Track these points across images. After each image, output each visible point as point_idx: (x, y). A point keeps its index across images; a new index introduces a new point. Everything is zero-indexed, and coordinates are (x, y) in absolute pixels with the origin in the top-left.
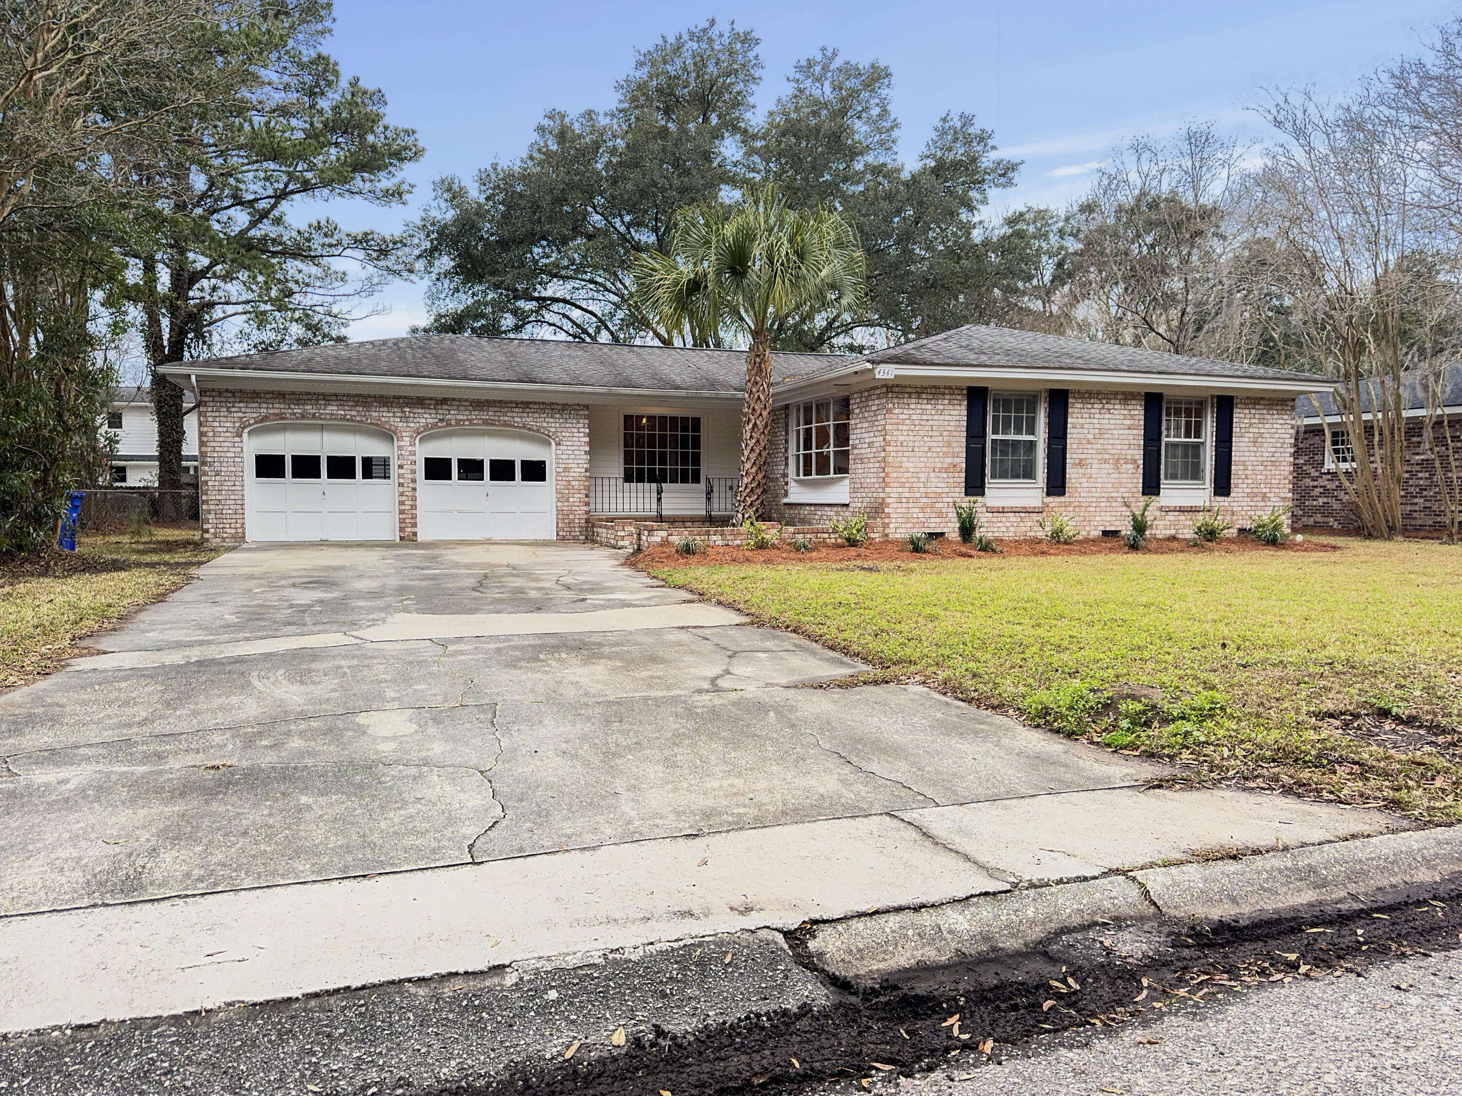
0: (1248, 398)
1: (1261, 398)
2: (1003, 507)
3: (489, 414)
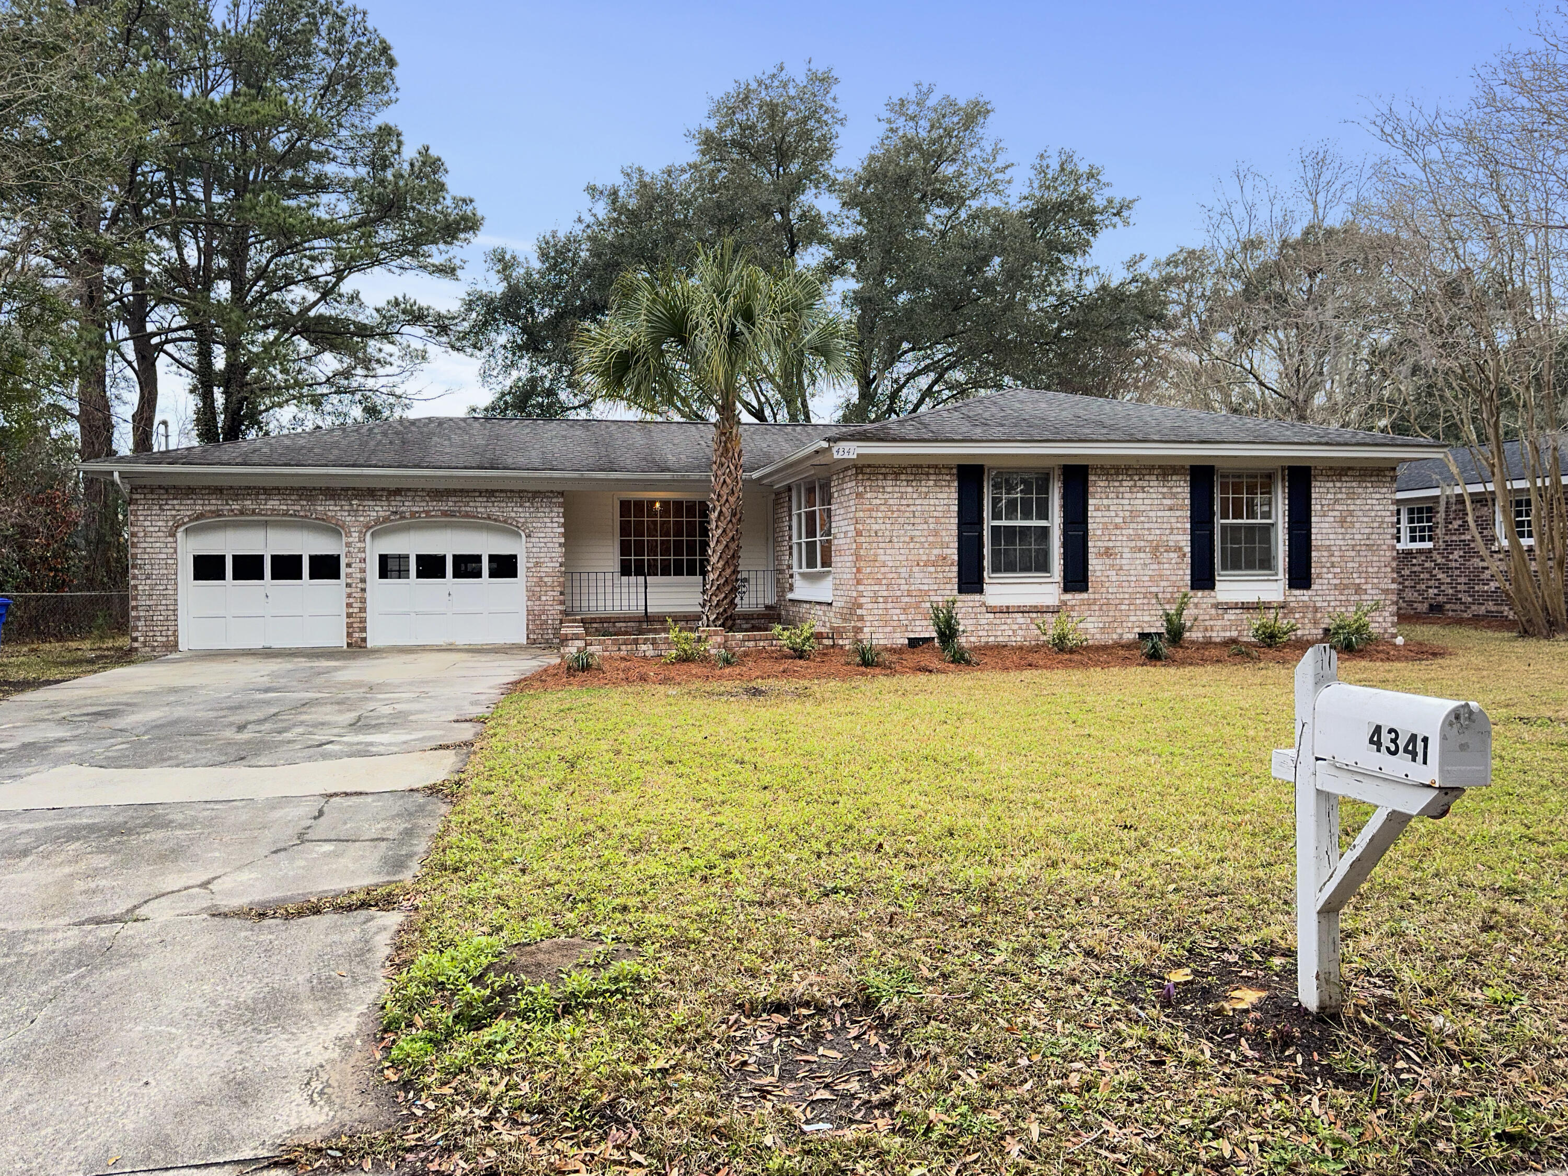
0: (1331, 468)
1: (1349, 468)
2: (1008, 607)
3: (449, 505)
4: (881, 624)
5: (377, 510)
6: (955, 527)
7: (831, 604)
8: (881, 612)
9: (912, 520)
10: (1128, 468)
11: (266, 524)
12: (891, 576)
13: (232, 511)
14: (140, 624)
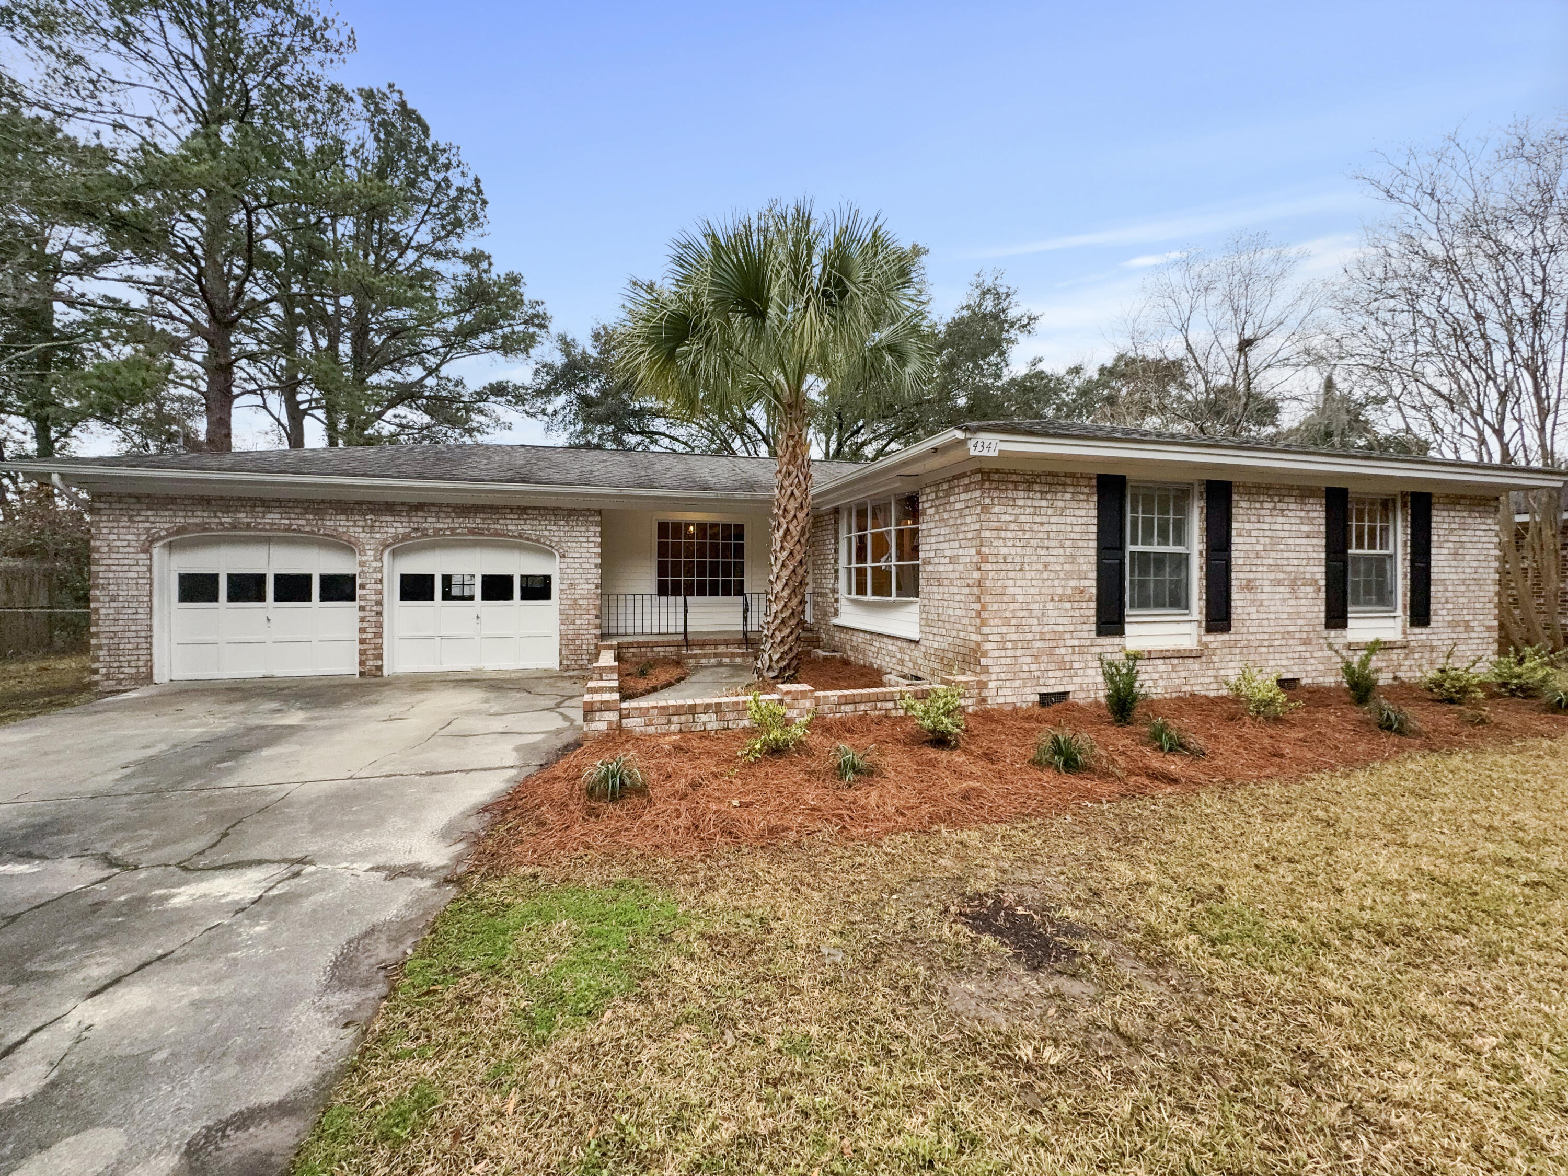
0: (1447, 496)
1: (1463, 497)
2: (1149, 652)
3: (476, 522)
4: (1010, 676)
5: (395, 527)
6: (1093, 552)
7: (918, 642)
8: (1009, 661)
9: (1046, 543)
10: (1269, 487)
11: (268, 541)
12: (1021, 614)
13: (222, 524)
14: (102, 653)
